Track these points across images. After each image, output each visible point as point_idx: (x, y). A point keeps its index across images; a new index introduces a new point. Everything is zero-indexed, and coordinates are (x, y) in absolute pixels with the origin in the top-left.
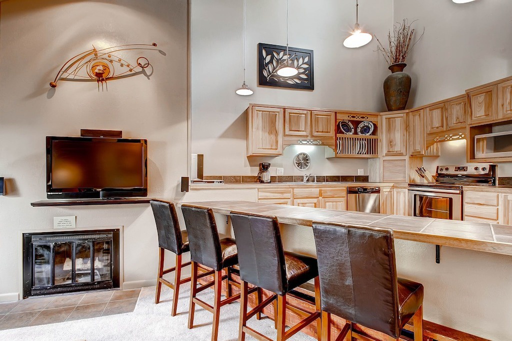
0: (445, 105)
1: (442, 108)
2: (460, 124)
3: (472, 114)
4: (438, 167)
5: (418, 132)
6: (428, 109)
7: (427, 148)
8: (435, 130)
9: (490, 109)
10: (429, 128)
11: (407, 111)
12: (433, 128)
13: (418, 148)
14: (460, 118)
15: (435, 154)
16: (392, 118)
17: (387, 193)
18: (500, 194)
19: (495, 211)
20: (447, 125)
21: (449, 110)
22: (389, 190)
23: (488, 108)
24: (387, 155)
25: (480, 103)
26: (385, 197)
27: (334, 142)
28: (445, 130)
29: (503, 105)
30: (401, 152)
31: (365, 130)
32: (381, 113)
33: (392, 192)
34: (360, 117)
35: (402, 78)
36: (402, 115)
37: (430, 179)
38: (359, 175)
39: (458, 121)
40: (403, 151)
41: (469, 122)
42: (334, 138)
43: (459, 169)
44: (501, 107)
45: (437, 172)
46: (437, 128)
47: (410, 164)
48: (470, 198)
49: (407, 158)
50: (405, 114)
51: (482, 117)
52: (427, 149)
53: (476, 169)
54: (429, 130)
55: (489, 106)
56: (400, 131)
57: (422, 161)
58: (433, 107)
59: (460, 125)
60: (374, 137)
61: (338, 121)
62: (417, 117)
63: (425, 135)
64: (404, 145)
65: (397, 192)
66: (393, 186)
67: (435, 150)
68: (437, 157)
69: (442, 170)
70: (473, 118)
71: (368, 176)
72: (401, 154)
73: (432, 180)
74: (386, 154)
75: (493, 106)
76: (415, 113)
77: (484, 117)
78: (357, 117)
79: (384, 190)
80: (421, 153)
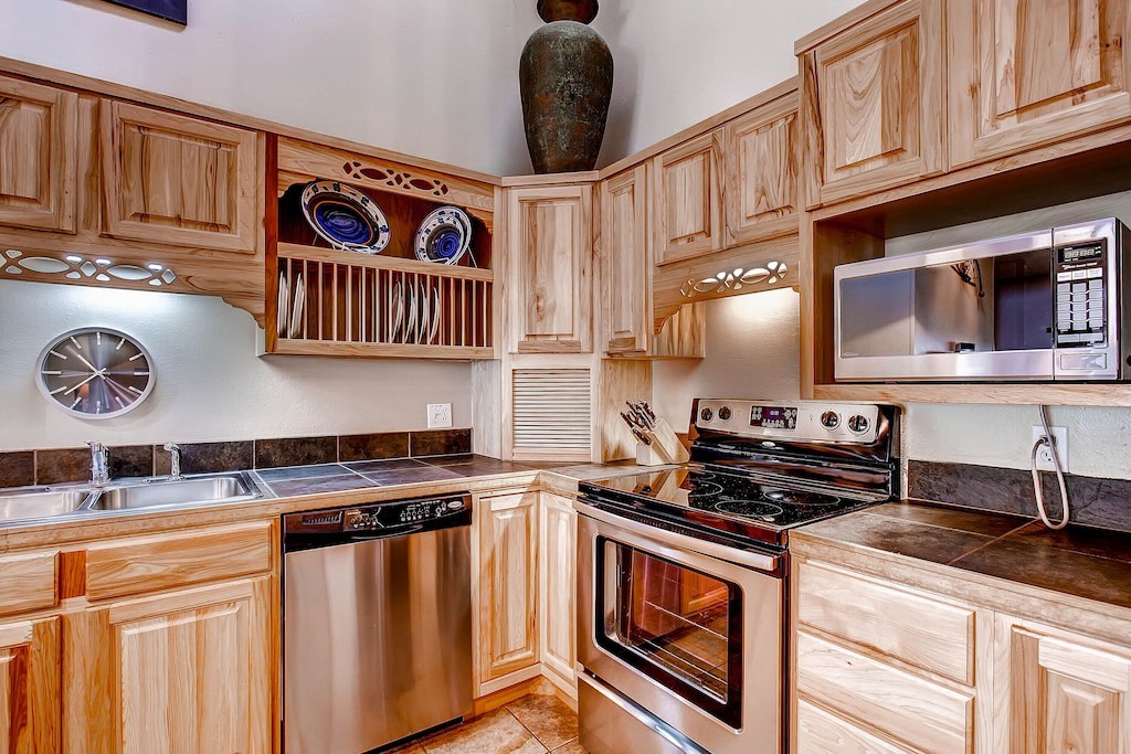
0: (715, 140)
1: (706, 152)
2: (769, 217)
3: (822, 153)
4: (696, 402)
5: (628, 261)
6: (659, 160)
7: (658, 323)
8: (684, 250)
9: (910, 119)
10: (664, 239)
11: (595, 175)
12: (674, 240)
13: (628, 324)
14: (772, 189)
15: (687, 351)
16: (543, 200)
17: (509, 516)
18: (984, 615)
19: (960, 718)
20: (724, 225)
21: (732, 159)
22: (516, 501)
23: (902, 112)
24: (524, 349)
25: (859, 96)
26: (498, 532)
27: (258, 277)
28: (716, 246)
29: (974, 90)
30: (575, 339)
31: (443, 243)
32: (506, 181)
33: (533, 510)
34: (406, 181)
35: (575, 40)
36: (574, 191)
37: (671, 447)
38: (431, 426)
39: (763, 207)
40: (581, 336)
41: (812, 194)
42: (261, 258)
43: (766, 415)
44: (966, 98)
45: (694, 420)
46: (690, 238)
47: (605, 389)
48: (824, 603)
49: (593, 362)
50: (588, 188)
51: (869, 166)
52: (657, 332)
53: (829, 420)
54: (661, 250)
55: (902, 100)
56: (569, 254)
57: (648, 375)
58: (676, 151)
59: (772, 224)
60: (474, 273)
61: (286, 182)
62: (625, 198)
63: (651, 272)
64: (582, 313)
65: (550, 511)
66: (536, 483)
67: (687, 335)
68: (694, 361)
69: (707, 415)
70: (832, 176)
71: (469, 432)
72: (572, 348)
73: (679, 451)
74: (521, 344)
75: (925, 101)
76: (619, 182)
77: (880, 163)
78: (391, 178)
79: (496, 504)
80: (637, 347)
